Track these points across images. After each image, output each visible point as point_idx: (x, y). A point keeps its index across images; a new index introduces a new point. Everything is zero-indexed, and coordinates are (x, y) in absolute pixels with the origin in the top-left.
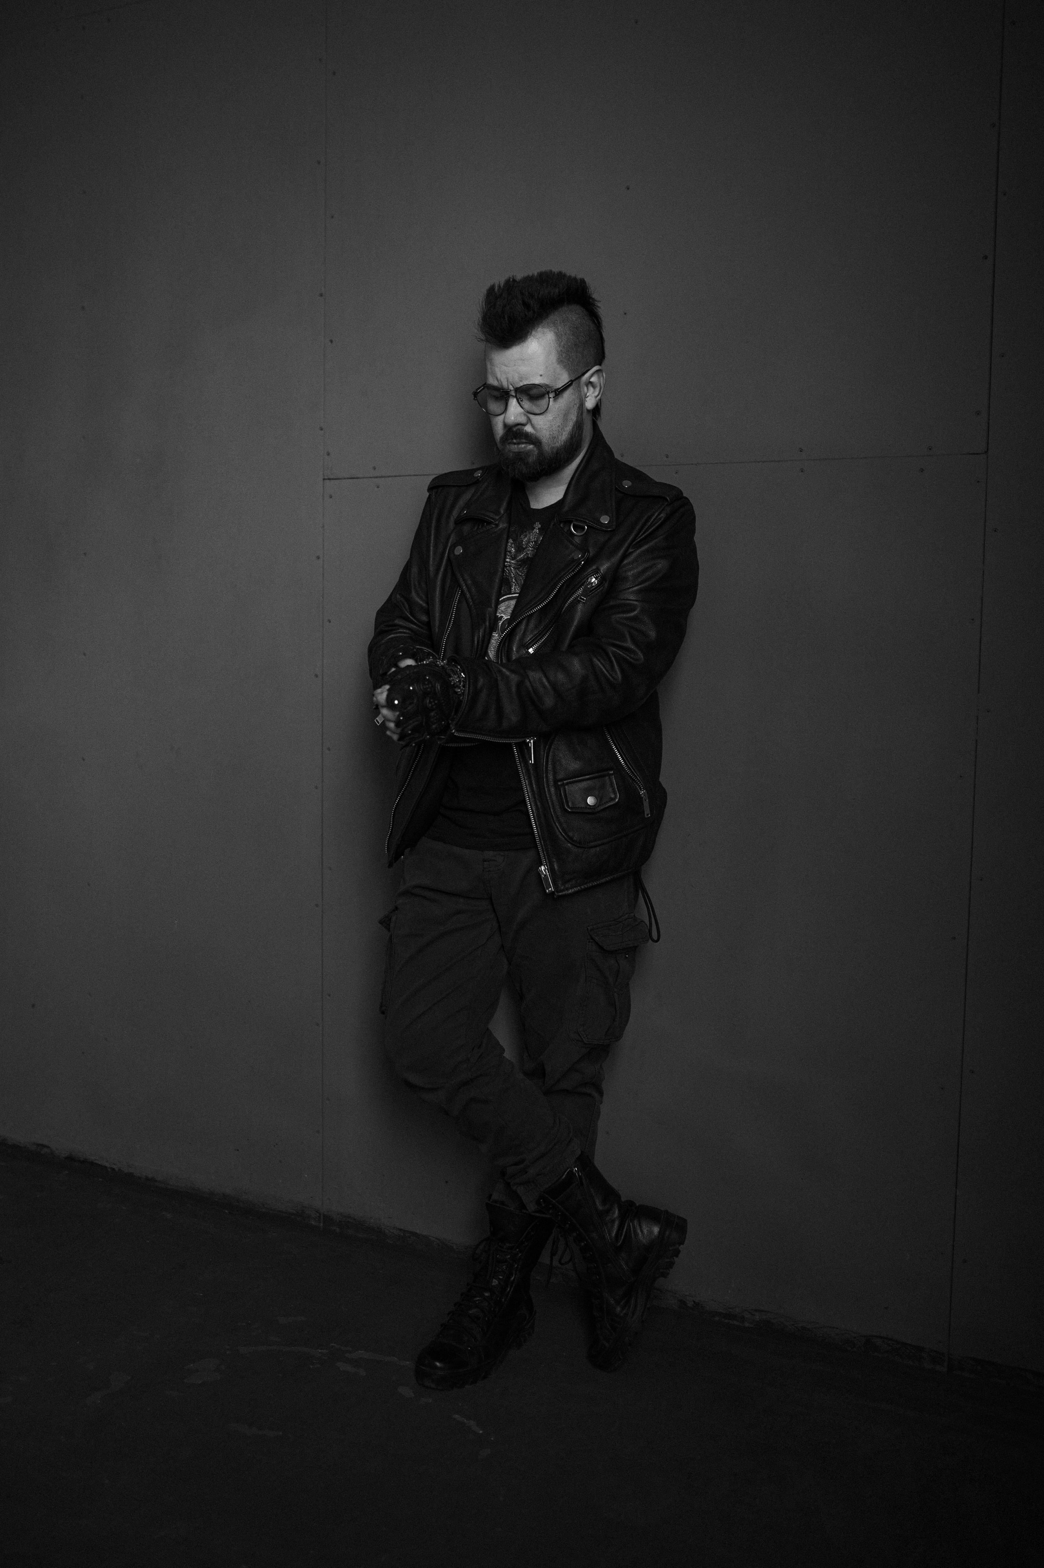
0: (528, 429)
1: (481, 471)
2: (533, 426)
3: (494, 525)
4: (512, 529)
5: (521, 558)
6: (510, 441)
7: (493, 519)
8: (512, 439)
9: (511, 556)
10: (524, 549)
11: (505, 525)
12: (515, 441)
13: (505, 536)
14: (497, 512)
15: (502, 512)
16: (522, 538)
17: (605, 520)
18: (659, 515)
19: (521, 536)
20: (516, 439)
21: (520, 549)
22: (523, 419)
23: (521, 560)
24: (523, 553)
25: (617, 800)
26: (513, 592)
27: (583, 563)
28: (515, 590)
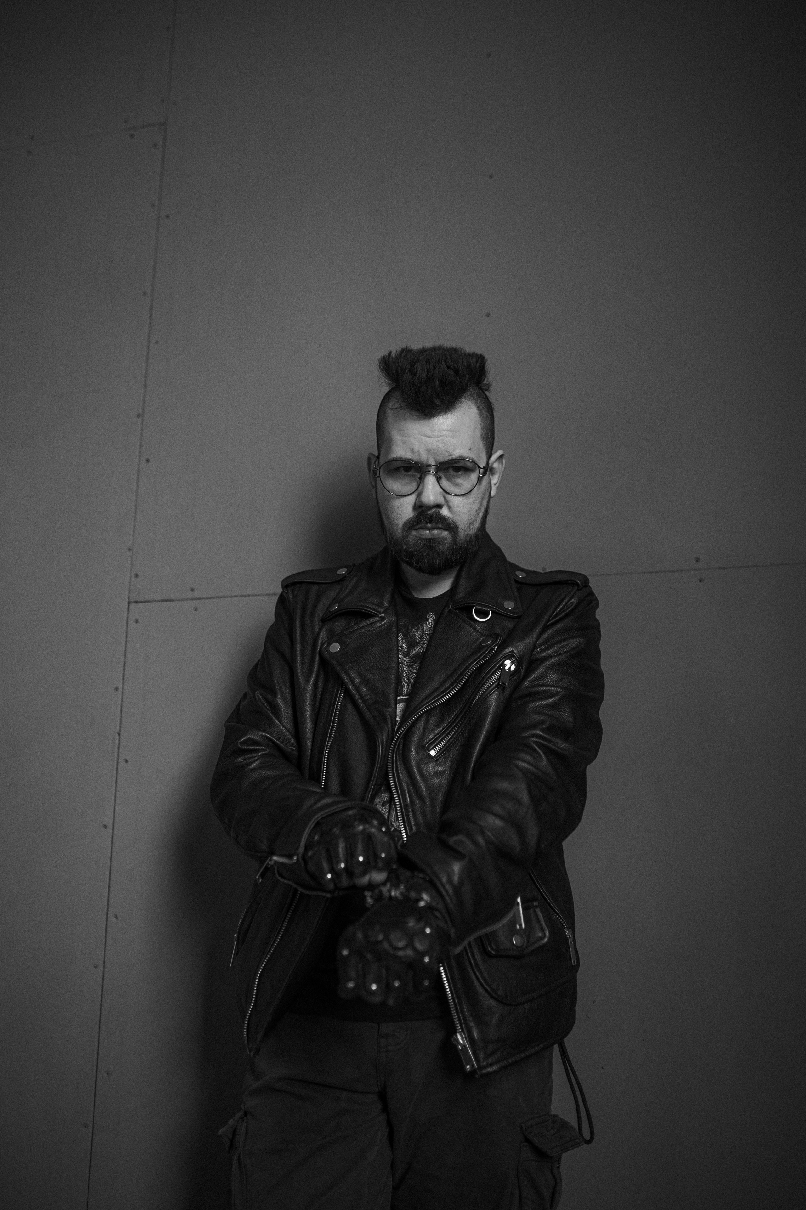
0: (445, 512)
1: (346, 570)
2: (449, 508)
3: (379, 617)
4: (401, 623)
5: (415, 653)
6: (422, 525)
7: (378, 611)
8: (427, 523)
9: (403, 653)
10: (418, 643)
11: (393, 618)
12: (429, 525)
13: (394, 629)
14: (381, 605)
15: (386, 604)
16: (413, 632)
17: (509, 605)
18: (570, 599)
19: (412, 630)
20: (430, 523)
21: (412, 644)
22: (441, 500)
23: (416, 656)
24: (417, 648)
25: (546, 940)
26: (404, 693)
27: (496, 648)
28: (406, 691)
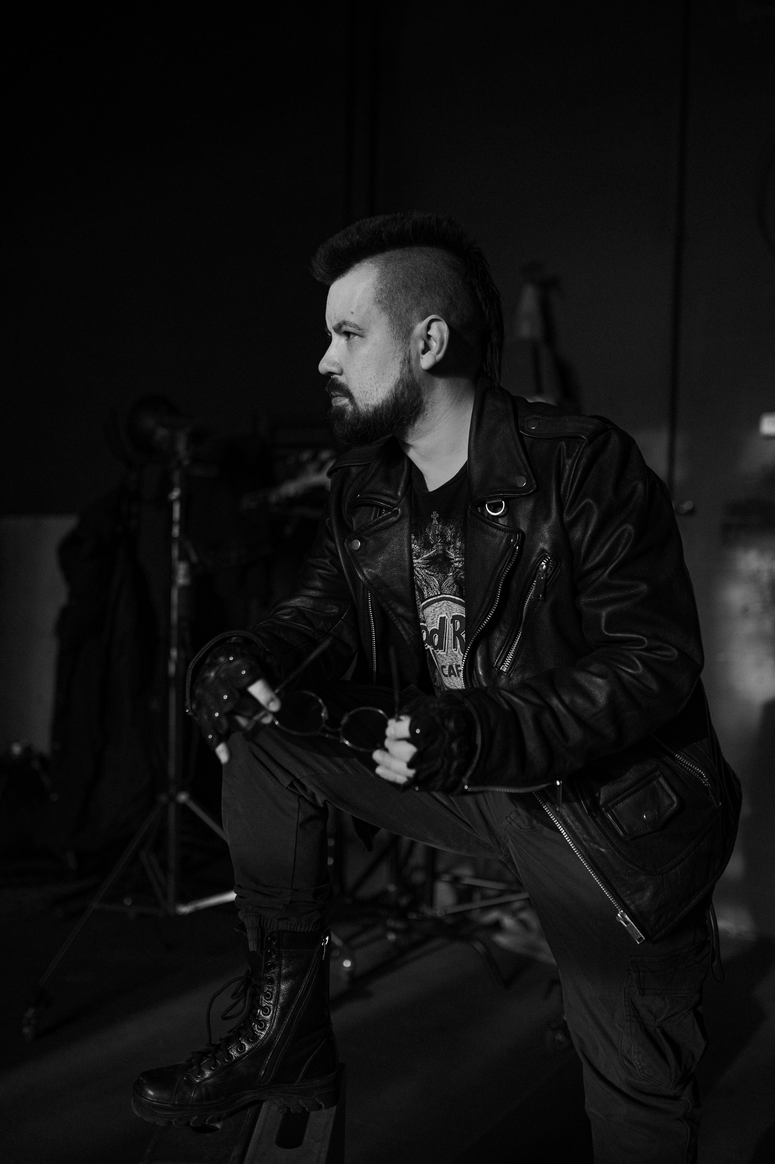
7: (391, 504)
9: (416, 555)
12: (333, 394)
14: (395, 496)
15: (400, 495)
16: (427, 532)
17: (522, 483)
19: (424, 530)
20: (333, 391)
21: (426, 545)
23: (430, 558)
24: (432, 550)
25: (675, 804)
26: (426, 597)
27: (517, 548)
28: (427, 594)
